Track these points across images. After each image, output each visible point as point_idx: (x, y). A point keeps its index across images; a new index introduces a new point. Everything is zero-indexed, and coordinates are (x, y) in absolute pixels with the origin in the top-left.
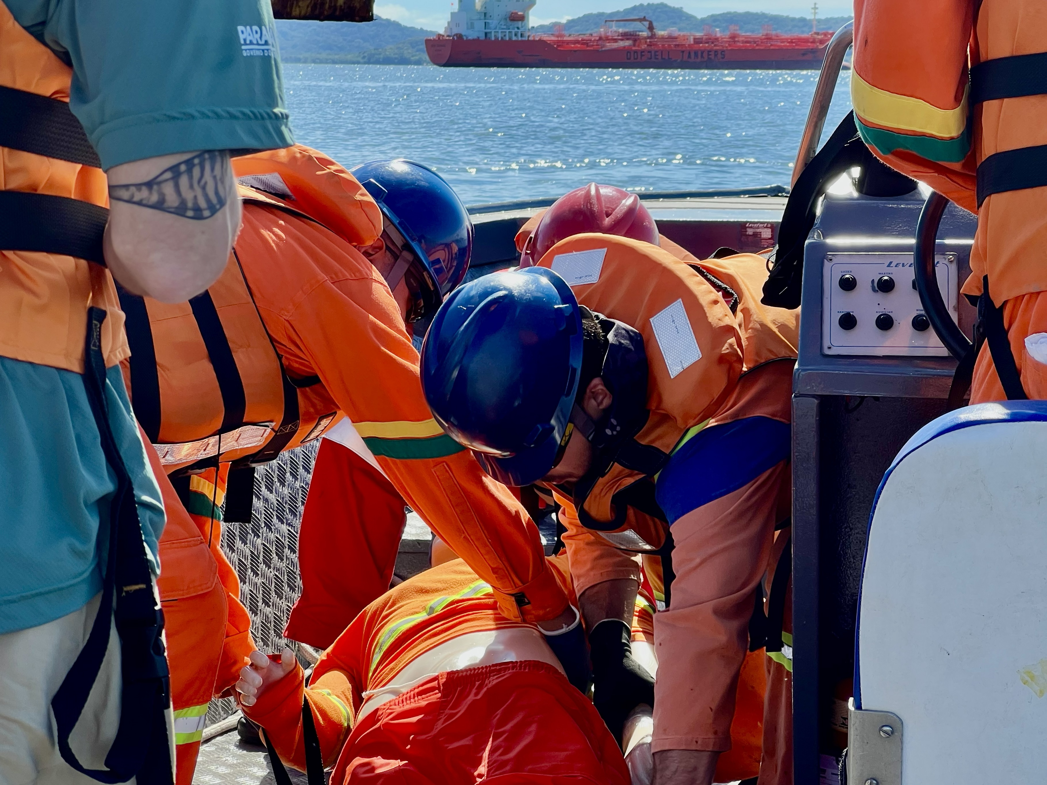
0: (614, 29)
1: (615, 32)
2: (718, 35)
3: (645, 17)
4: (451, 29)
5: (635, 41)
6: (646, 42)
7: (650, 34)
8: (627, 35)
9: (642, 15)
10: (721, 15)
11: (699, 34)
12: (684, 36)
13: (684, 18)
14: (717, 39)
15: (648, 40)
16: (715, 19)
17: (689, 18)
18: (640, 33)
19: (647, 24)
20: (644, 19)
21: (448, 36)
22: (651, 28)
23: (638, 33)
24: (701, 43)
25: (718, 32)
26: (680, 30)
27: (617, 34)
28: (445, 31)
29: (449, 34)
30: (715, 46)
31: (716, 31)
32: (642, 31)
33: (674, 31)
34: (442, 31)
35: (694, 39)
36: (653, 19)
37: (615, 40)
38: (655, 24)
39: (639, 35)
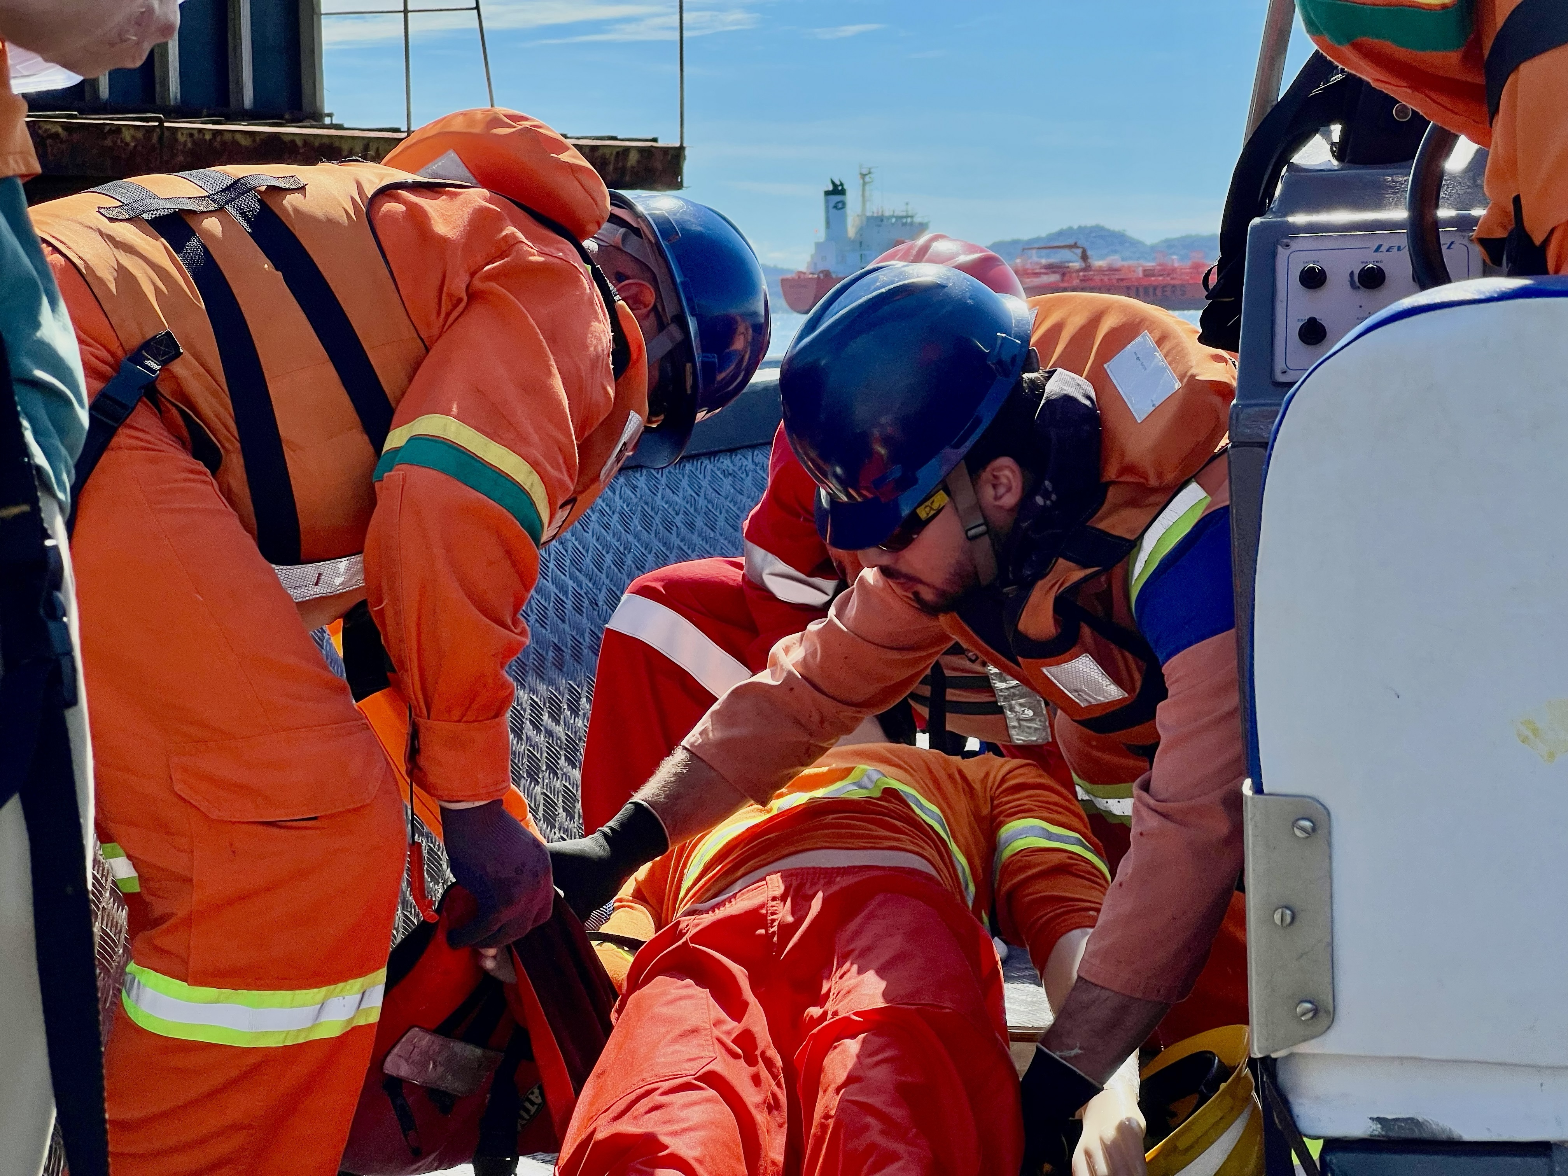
0: (1035, 259)
1: (1037, 263)
2: (1176, 265)
3: (1076, 243)
4: (815, 264)
5: (1064, 275)
6: (1078, 276)
7: (1083, 265)
8: (1053, 268)
9: (1071, 242)
10: (1178, 239)
11: (1150, 264)
12: (1129, 267)
13: (1127, 245)
14: (1174, 270)
15: (1081, 274)
16: (1170, 245)
17: (1134, 244)
18: (1071, 264)
19: (1079, 251)
20: (1075, 246)
21: (812, 274)
22: (1084, 257)
23: (1067, 265)
24: (1153, 276)
25: (1175, 261)
26: (1123, 259)
27: (1038, 267)
28: (808, 267)
29: (812, 270)
30: (1172, 279)
31: (1173, 260)
32: (1073, 262)
33: (1115, 260)
34: (803, 268)
35: (1144, 271)
36: (1086, 245)
37: (1037, 275)
38: (1089, 253)
39: (1068, 267)
